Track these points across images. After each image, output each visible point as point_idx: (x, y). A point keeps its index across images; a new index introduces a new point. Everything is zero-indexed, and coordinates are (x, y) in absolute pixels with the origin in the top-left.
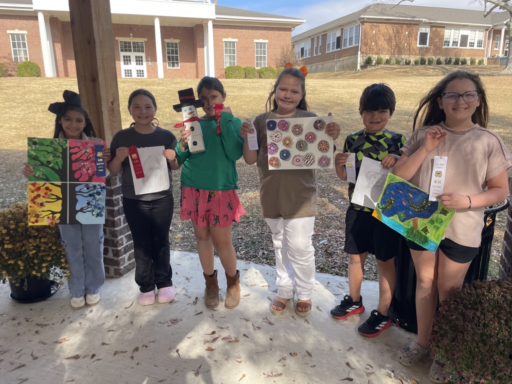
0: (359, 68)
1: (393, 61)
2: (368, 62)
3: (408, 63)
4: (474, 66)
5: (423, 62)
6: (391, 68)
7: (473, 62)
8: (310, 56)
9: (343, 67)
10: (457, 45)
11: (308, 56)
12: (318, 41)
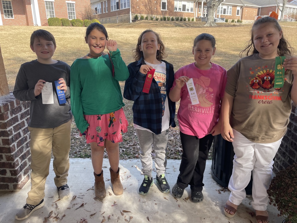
0: (131, 21)
1: (149, 18)
2: (136, 18)
3: (157, 20)
4: (190, 22)
5: (165, 19)
6: (149, 22)
7: (189, 20)
8: (101, 13)
9: (122, 21)
10: (181, 10)
11: (100, 13)
12: (105, 4)
